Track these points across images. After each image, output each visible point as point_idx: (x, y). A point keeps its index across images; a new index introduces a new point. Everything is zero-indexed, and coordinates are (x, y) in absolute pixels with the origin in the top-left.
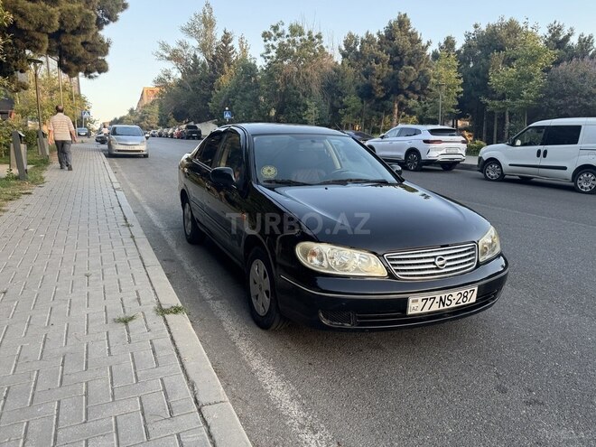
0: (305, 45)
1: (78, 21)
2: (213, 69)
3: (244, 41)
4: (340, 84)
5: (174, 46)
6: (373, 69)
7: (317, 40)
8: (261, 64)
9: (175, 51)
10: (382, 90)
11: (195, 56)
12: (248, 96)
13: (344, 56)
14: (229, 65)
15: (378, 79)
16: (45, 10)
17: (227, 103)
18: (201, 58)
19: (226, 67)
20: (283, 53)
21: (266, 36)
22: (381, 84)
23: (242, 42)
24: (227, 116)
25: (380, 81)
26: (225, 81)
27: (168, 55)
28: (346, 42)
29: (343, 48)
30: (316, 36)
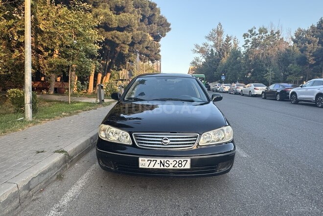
0: (268, 38)
1: (140, 38)
2: (220, 55)
3: (236, 40)
4: (291, 57)
5: (201, 46)
6: (306, 47)
7: (276, 35)
8: (243, 50)
9: (202, 48)
10: (313, 59)
11: (212, 50)
12: (234, 67)
13: (295, 41)
14: (227, 53)
15: (310, 53)
16: (126, 35)
17: (224, 72)
18: (215, 50)
19: (225, 54)
20: (255, 44)
21: (245, 35)
22: (312, 56)
23: (235, 41)
24: (223, 78)
25: (311, 54)
26: (224, 60)
27: (198, 50)
28: (296, 34)
29: (294, 38)
30: (276, 33)
